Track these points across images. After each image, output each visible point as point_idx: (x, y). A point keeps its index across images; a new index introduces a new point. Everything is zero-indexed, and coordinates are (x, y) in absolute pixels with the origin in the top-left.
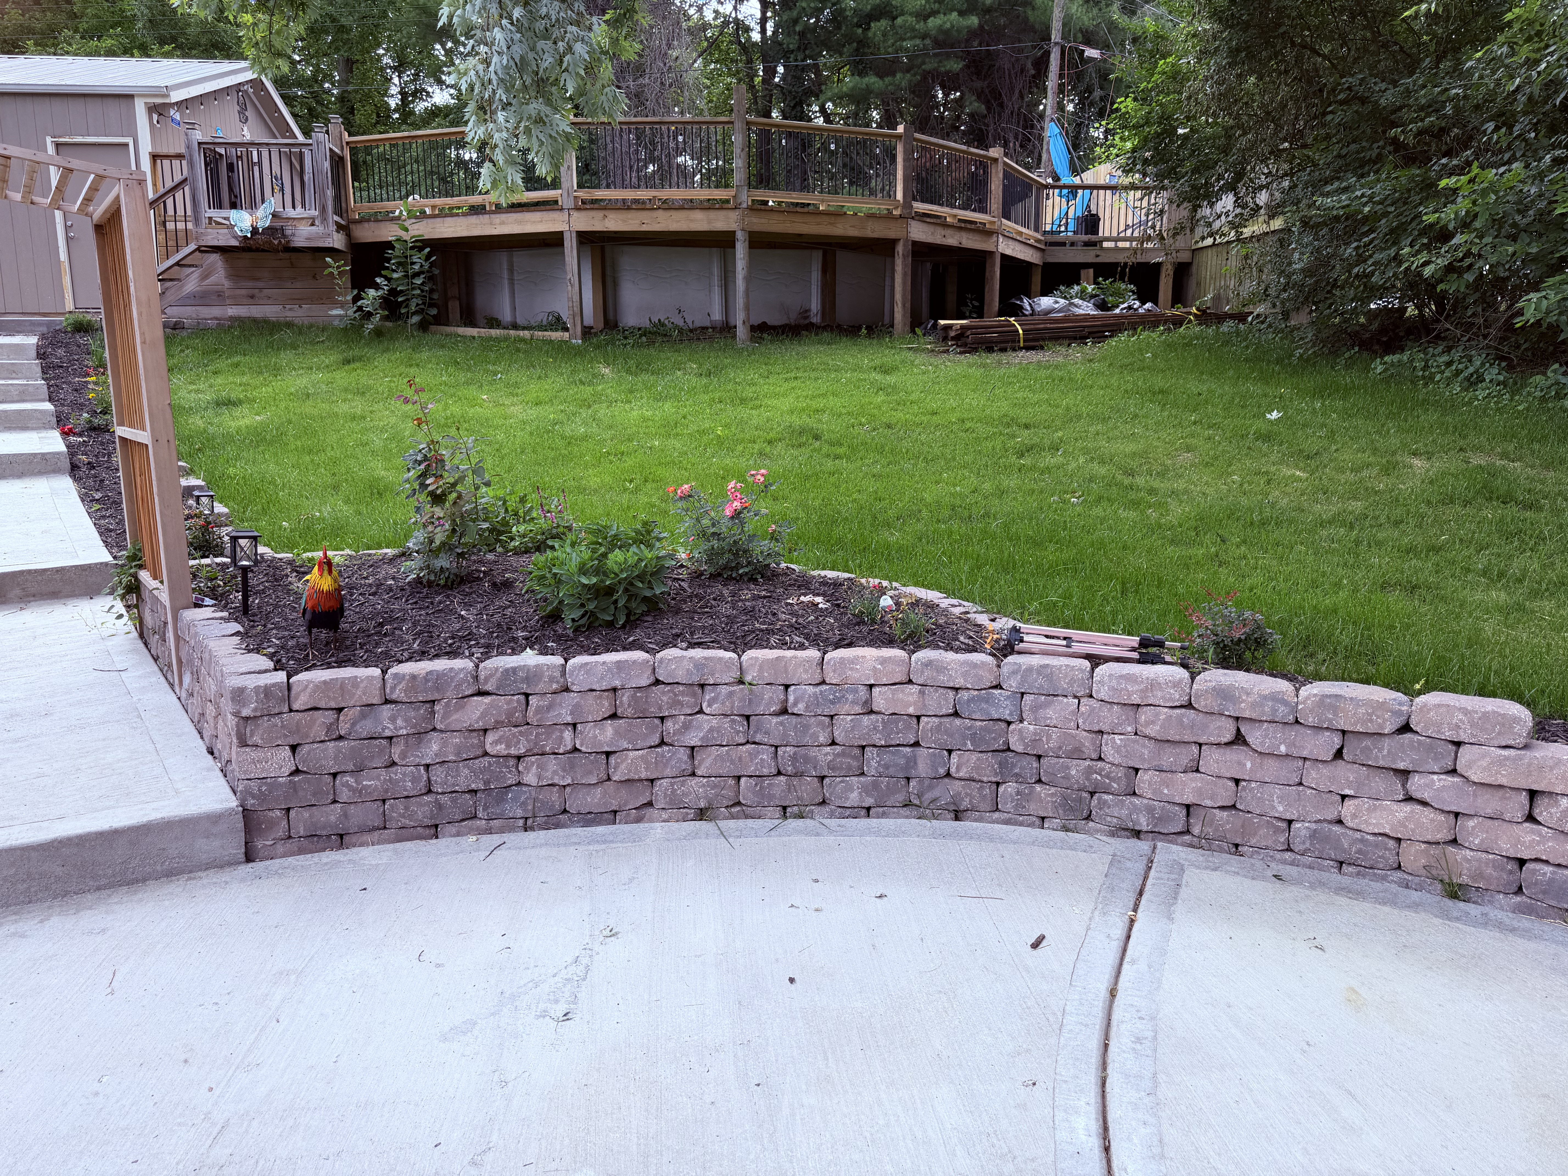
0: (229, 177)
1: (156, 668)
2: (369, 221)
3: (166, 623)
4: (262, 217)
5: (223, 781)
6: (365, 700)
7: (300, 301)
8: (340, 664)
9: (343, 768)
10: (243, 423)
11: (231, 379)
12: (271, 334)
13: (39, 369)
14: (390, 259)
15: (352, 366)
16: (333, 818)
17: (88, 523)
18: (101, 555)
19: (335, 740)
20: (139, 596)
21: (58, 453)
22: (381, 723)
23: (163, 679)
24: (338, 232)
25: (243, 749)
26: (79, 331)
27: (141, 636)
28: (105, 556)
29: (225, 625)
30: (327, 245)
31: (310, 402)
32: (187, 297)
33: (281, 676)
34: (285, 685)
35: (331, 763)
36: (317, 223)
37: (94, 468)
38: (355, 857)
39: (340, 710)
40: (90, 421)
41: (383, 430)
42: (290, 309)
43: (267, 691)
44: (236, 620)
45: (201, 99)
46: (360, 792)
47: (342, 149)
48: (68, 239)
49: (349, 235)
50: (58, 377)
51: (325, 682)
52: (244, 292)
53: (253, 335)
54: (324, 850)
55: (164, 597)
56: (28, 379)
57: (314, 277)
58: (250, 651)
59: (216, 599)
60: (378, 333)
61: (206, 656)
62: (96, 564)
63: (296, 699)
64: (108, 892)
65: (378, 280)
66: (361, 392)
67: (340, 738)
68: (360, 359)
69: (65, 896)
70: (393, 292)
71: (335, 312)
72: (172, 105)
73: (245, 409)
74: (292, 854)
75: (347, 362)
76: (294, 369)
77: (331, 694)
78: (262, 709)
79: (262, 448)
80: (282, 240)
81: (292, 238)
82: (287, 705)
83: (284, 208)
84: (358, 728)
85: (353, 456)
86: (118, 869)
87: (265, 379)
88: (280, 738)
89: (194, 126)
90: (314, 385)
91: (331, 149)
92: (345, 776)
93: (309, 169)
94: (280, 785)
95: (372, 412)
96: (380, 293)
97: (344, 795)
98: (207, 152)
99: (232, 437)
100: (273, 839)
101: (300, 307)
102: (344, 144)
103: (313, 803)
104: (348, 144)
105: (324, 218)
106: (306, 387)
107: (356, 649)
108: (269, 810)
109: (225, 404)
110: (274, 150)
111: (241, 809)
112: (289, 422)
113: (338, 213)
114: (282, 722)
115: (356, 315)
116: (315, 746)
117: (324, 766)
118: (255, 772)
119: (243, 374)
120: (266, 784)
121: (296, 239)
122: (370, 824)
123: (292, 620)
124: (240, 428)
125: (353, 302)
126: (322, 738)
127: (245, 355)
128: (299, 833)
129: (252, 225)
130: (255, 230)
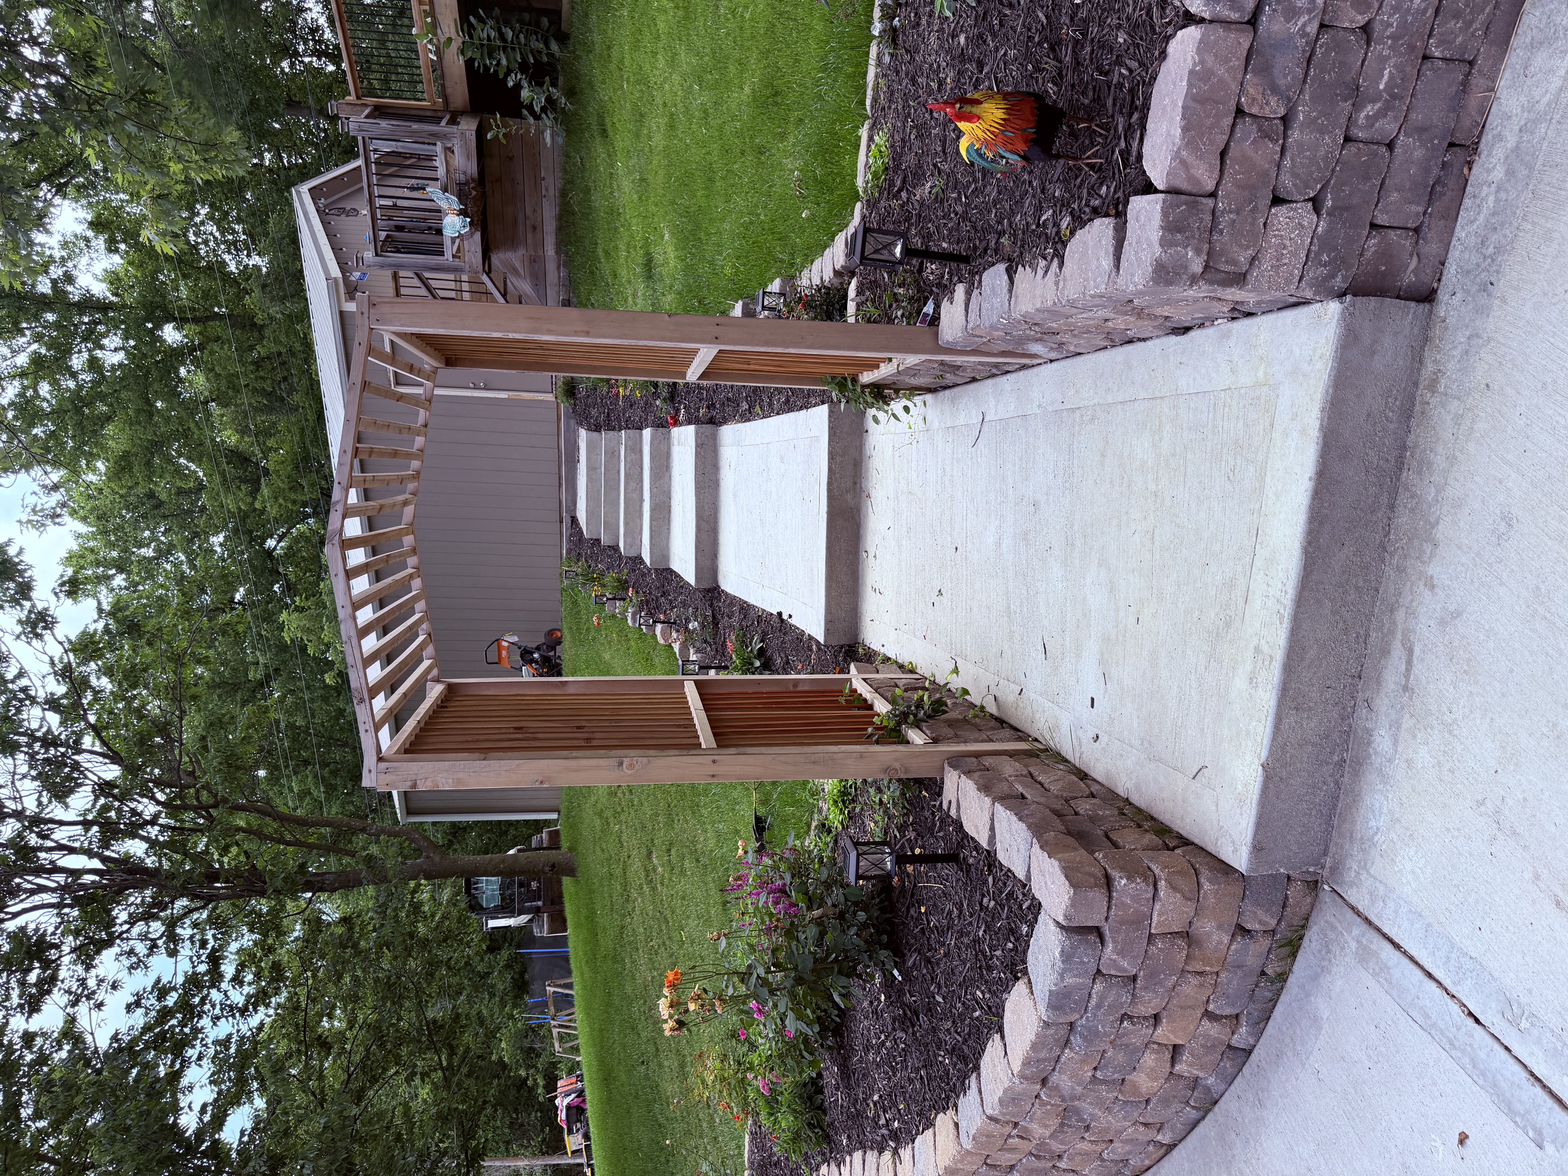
0: (409, 232)
1: (989, 381)
2: (443, 86)
3: (942, 363)
4: (448, 203)
5: (1260, 320)
6: (1238, 63)
7: (537, 180)
9: (1343, 121)
10: (671, 254)
11: (622, 261)
12: (573, 213)
13: (611, 433)
14: (485, 65)
15: (609, 128)
16: (1418, 154)
18: (819, 415)
19: (1287, 127)
21: (697, 433)
22: (1291, 37)
23: (1009, 376)
24: (458, 124)
25: (1251, 279)
26: (574, 394)
27: (933, 391)
28: (821, 412)
29: (986, 288)
30: (474, 138)
31: (650, 178)
32: (537, 291)
33: (1145, 206)
35: (1326, 140)
36: (449, 145)
37: (713, 404)
39: (1240, 112)
40: (664, 399)
41: (688, 91)
42: (547, 190)
43: (1172, 227)
44: (976, 274)
45: (336, 250)
46: (1394, 97)
47: (366, 105)
48: (486, 388)
49: (463, 113)
50: (618, 419)
51: (1185, 129)
52: (530, 236)
53: (574, 233)
54: (1465, 178)
55: (912, 359)
56: (619, 443)
57: (511, 159)
58: (1058, 254)
59: (927, 297)
60: (571, 93)
62: (830, 421)
63: (1197, 182)
65: (511, 84)
66: (640, 118)
67: (1285, 119)
68: (601, 117)
69: (1385, 549)
70: (524, 67)
71: (548, 139)
72: (345, 278)
73: (657, 252)
74: (1451, 229)
75: (604, 133)
76: (612, 193)
77: (1208, 122)
78: (1201, 240)
79: (702, 235)
80: (472, 185)
81: (469, 176)
82: (1204, 200)
83: (437, 179)
84: (1282, 82)
85: (720, 129)
86: (1373, 479)
87: (623, 226)
88: (1254, 219)
89: (360, 260)
90: (630, 173)
91: (367, 117)
92: (1357, 119)
93: (391, 146)
94: (1329, 230)
95: (665, 105)
96: (525, 84)
97: (1388, 126)
98: (385, 249)
99: (687, 266)
100: (1411, 256)
101: (544, 179)
102: (360, 102)
103: (1378, 183)
104: (358, 98)
105: (444, 137)
106: (633, 181)
107: (1109, 85)
108: (1361, 255)
109: (650, 270)
110: (376, 191)
111: (1349, 298)
112: (673, 203)
113: (437, 120)
114: (1230, 212)
115: (551, 116)
116: (1287, 162)
117: (1328, 152)
118: (1294, 267)
119: (616, 248)
120: (1318, 254)
121: (469, 171)
122: (1454, 89)
123: (999, 193)
124: (678, 257)
125: (537, 118)
126: (1278, 149)
127: (596, 244)
128: (1417, 214)
129: (458, 215)
130: (462, 213)
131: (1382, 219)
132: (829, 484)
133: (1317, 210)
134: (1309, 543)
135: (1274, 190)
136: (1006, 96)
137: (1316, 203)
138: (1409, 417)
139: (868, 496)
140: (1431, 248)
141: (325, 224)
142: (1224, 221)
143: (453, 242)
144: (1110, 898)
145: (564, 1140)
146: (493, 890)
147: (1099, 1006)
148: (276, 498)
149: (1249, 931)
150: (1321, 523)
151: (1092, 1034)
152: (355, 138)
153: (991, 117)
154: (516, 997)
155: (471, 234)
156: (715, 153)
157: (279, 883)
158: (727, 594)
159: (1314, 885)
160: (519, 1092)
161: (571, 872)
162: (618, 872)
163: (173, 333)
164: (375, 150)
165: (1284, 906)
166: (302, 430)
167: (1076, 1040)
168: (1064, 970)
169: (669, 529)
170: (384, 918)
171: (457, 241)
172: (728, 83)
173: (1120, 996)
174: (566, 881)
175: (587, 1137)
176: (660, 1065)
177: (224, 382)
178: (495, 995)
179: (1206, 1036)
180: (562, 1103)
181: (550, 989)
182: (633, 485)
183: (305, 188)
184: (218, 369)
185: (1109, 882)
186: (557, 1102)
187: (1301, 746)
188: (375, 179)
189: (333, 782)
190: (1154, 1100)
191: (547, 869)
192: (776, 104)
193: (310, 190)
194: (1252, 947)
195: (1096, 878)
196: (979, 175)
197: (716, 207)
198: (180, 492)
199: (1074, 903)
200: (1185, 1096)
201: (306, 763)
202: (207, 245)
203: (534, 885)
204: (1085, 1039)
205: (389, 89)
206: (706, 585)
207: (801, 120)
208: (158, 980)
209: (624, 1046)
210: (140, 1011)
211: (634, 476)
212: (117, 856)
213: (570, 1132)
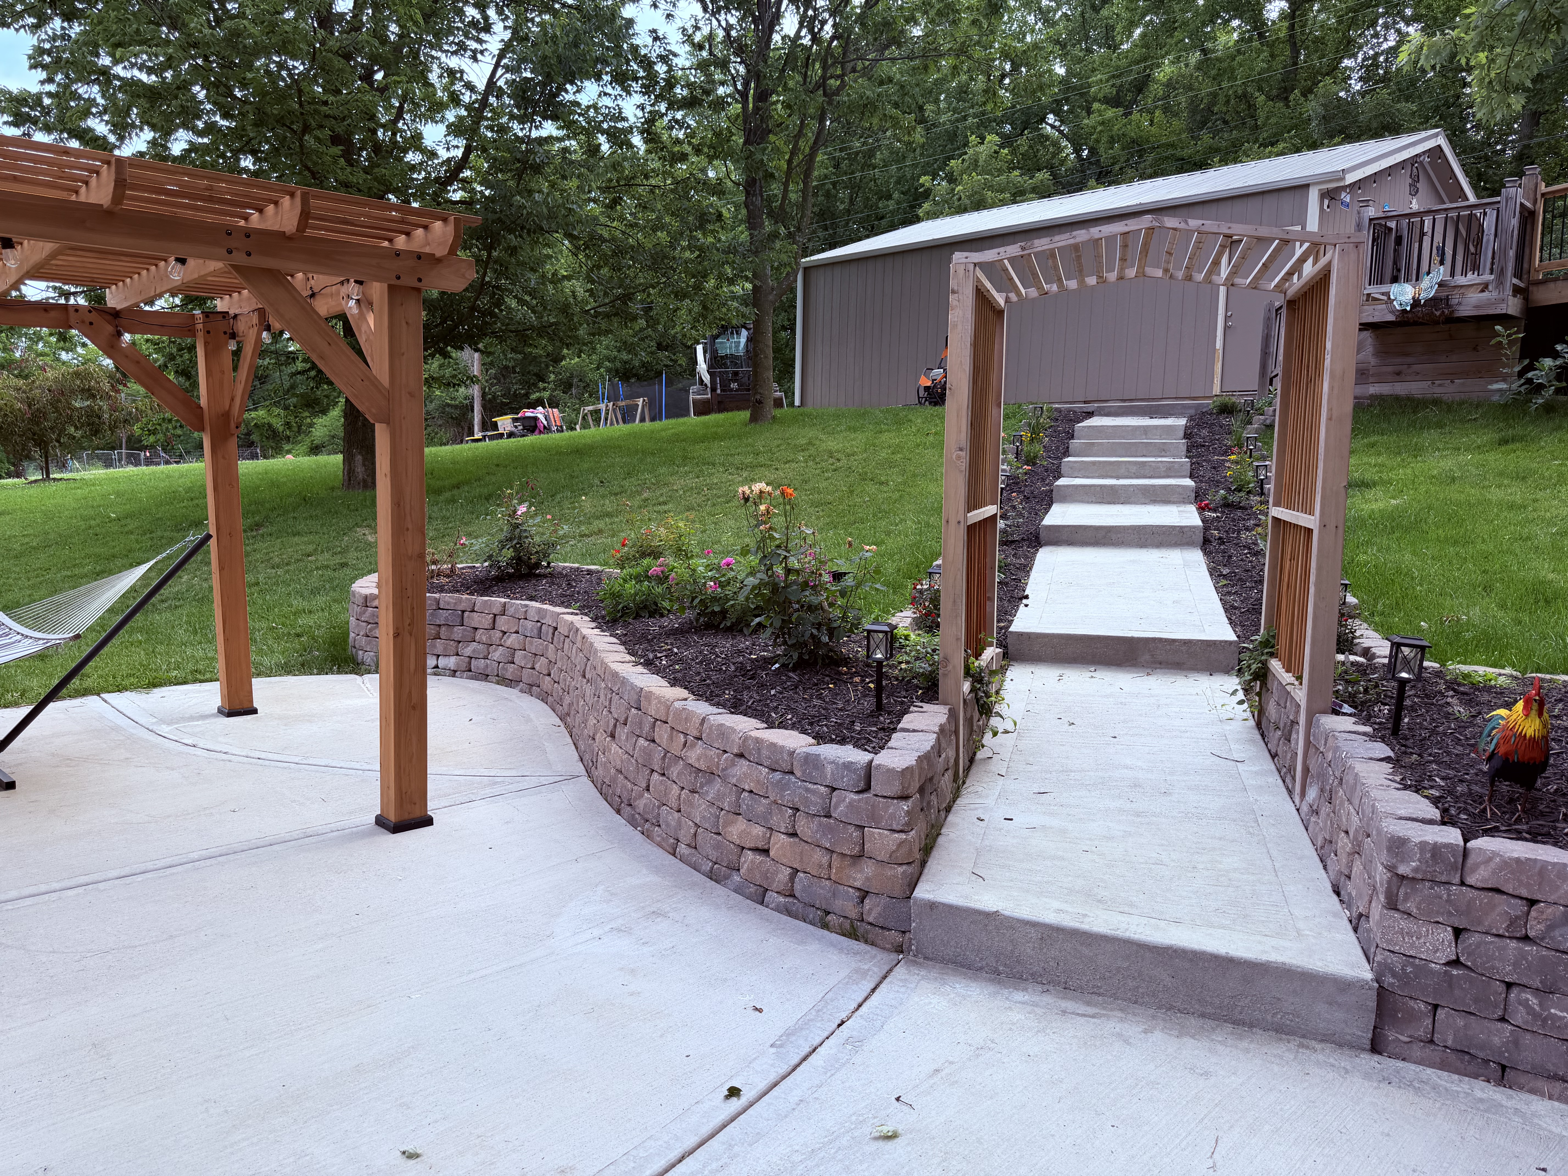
0: (1395, 250)
1: (1273, 767)
2: (1556, 279)
3: (1294, 723)
4: (1427, 287)
5: (1351, 936)
7: (1451, 376)
8: (1535, 837)
9: (1524, 981)
10: (1376, 506)
11: (1365, 460)
12: (1415, 413)
13: (1185, 448)
15: (1511, 446)
16: (1496, 1040)
17: (1215, 597)
18: (1226, 633)
19: (1519, 939)
20: (1264, 684)
21: (1194, 527)
23: (1280, 781)
24: (1514, 296)
25: (1392, 913)
26: (1223, 413)
27: (1259, 725)
28: (1229, 635)
29: (1371, 745)
30: (1498, 311)
31: (1456, 487)
33: (1452, 836)
34: (1461, 849)
35: (1508, 968)
36: (1490, 288)
37: (1224, 543)
38: (1523, 1107)
39: (1532, 902)
40: (1226, 498)
41: (1550, 523)
42: (1440, 385)
43: (1436, 851)
44: (1383, 739)
45: (1375, 177)
46: (1544, 1020)
47: (1535, 202)
48: (1226, 328)
49: (1526, 299)
50: (1199, 455)
51: (1518, 860)
52: (1390, 369)
53: (1393, 413)
54: (1476, 1076)
55: (1300, 695)
56: (1174, 456)
57: (1475, 349)
58: (1406, 788)
59: (1355, 708)
60: (1548, 409)
61: (1349, 778)
62: (1221, 642)
63: (1474, 870)
64: (1213, 1024)
65: (1559, 347)
66: (1521, 477)
67: (1526, 938)
68: (1521, 439)
69: (1169, 1009)
71: (1496, 386)
72: (1344, 188)
73: (1377, 492)
74: (1432, 1065)
75: (1504, 442)
76: (1438, 449)
77: (1524, 878)
78: (1425, 872)
79: (1397, 534)
80: (1446, 311)
81: (1457, 308)
82: (1458, 876)
83: (1452, 274)
84: (1557, 933)
85: (1510, 552)
86: (1226, 1001)
87: (1403, 460)
88: (1443, 914)
89: (1366, 203)
90: (1460, 467)
91: (1522, 204)
92: (1525, 992)
93: (1489, 230)
94: (1432, 972)
95: (1535, 501)
96: (1559, 362)
97: (1520, 1017)
98: (1377, 227)
99: (1363, 521)
100: (1410, 1037)
101: (1452, 382)
102: (1539, 196)
103: (1472, 1010)
104: (1543, 195)
105: (1500, 282)
106: (1451, 470)
107: (1557, 821)
108: (1411, 998)
109: (1357, 485)
110: (1440, 217)
111: (1376, 985)
112: (1430, 508)
113: (1518, 274)
114: (1449, 895)
115: (1522, 389)
116: (1489, 938)
117: (1498, 969)
118: (1402, 946)
119: (1379, 454)
120: (1413, 965)
121: (1461, 308)
122: (1551, 1067)
123: (1457, 755)
124: (1373, 511)
125: (1521, 374)
126: (1501, 932)
127: (1383, 434)
128: (1445, 1041)
129: (1413, 298)
130: (1416, 302)
131: (1441, 1014)
132: (1160, 639)
133: (1449, 963)
134: (1175, 951)
135: (1465, 929)
136: (1545, 738)
137: (1456, 963)
138: (1277, 1031)
139: (1148, 674)
140: (1417, 1051)
141: (1402, 164)
142: (1441, 891)
143: (1383, 294)
144: (893, 798)
145: (506, 414)
146: (730, 348)
147: (807, 790)
148: (1102, 123)
149: (862, 902)
150: (1191, 960)
151: (782, 787)
152: (1499, 194)
153: (1527, 726)
154: (617, 371)
155: (1393, 311)
156: (1484, 547)
157: (758, 156)
158: (1035, 554)
159: (899, 949)
160: (535, 375)
161: (754, 419)
162: (761, 459)
163: (1277, 9)
164: (1485, 214)
165: (882, 928)
166: (1172, 145)
167: (778, 776)
168: (837, 764)
169: (1092, 502)
170: (724, 252)
171: (1385, 298)
172: (1560, 559)
173: (815, 805)
174: (745, 415)
175: (511, 435)
176: (603, 497)
177: (1225, 65)
178: (619, 351)
179: (777, 872)
180: (539, 413)
181: (640, 402)
182: (1133, 469)
183: (1442, 141)
184: (1239, 58)
185: (905, 798)
186: (540, 409)
187: (1012, 941)
188: (1453, 214)
189: (820, 193)
190: (719, 838)
191: (758, 397)
192: (1537, 602)
193: (1439, 146)
194: (850, 904)
195: (908, 788)
196: (1472, 741)
197: (1427, 548)
198: (1110, 29)
199: (891, 771)
200: (722, 860)
201: (837, 166)
202: (1373, 36)
203: (734, 386)
204: (780, 781)
205: (1554, 217)
206: (1043, 535)
207: (1520, 622)
208: (675, 55)
209: (613, 465)
210: (649, 41)
211: (1141, 471)
212: (783, 9)
213: (515, 420)
